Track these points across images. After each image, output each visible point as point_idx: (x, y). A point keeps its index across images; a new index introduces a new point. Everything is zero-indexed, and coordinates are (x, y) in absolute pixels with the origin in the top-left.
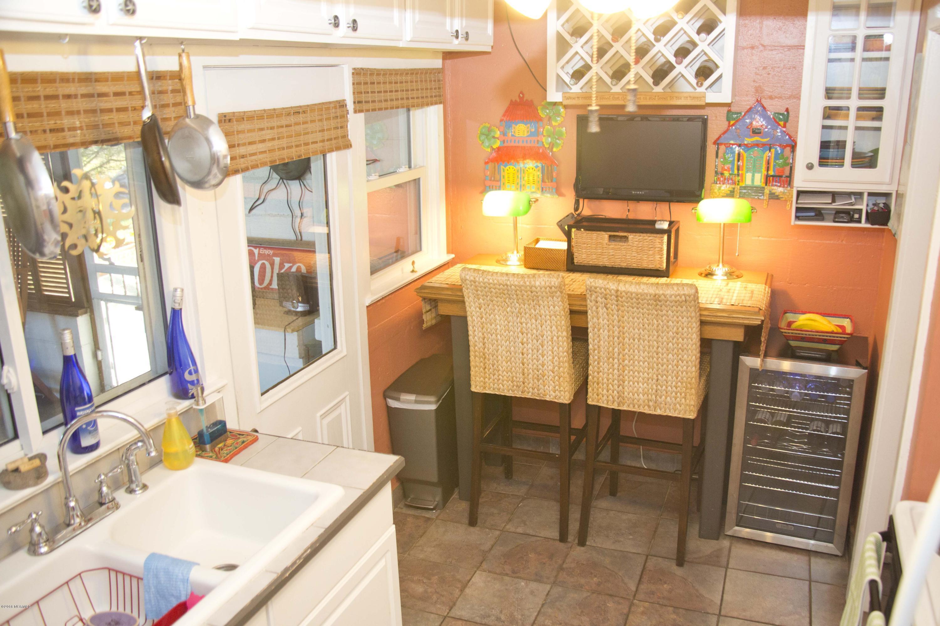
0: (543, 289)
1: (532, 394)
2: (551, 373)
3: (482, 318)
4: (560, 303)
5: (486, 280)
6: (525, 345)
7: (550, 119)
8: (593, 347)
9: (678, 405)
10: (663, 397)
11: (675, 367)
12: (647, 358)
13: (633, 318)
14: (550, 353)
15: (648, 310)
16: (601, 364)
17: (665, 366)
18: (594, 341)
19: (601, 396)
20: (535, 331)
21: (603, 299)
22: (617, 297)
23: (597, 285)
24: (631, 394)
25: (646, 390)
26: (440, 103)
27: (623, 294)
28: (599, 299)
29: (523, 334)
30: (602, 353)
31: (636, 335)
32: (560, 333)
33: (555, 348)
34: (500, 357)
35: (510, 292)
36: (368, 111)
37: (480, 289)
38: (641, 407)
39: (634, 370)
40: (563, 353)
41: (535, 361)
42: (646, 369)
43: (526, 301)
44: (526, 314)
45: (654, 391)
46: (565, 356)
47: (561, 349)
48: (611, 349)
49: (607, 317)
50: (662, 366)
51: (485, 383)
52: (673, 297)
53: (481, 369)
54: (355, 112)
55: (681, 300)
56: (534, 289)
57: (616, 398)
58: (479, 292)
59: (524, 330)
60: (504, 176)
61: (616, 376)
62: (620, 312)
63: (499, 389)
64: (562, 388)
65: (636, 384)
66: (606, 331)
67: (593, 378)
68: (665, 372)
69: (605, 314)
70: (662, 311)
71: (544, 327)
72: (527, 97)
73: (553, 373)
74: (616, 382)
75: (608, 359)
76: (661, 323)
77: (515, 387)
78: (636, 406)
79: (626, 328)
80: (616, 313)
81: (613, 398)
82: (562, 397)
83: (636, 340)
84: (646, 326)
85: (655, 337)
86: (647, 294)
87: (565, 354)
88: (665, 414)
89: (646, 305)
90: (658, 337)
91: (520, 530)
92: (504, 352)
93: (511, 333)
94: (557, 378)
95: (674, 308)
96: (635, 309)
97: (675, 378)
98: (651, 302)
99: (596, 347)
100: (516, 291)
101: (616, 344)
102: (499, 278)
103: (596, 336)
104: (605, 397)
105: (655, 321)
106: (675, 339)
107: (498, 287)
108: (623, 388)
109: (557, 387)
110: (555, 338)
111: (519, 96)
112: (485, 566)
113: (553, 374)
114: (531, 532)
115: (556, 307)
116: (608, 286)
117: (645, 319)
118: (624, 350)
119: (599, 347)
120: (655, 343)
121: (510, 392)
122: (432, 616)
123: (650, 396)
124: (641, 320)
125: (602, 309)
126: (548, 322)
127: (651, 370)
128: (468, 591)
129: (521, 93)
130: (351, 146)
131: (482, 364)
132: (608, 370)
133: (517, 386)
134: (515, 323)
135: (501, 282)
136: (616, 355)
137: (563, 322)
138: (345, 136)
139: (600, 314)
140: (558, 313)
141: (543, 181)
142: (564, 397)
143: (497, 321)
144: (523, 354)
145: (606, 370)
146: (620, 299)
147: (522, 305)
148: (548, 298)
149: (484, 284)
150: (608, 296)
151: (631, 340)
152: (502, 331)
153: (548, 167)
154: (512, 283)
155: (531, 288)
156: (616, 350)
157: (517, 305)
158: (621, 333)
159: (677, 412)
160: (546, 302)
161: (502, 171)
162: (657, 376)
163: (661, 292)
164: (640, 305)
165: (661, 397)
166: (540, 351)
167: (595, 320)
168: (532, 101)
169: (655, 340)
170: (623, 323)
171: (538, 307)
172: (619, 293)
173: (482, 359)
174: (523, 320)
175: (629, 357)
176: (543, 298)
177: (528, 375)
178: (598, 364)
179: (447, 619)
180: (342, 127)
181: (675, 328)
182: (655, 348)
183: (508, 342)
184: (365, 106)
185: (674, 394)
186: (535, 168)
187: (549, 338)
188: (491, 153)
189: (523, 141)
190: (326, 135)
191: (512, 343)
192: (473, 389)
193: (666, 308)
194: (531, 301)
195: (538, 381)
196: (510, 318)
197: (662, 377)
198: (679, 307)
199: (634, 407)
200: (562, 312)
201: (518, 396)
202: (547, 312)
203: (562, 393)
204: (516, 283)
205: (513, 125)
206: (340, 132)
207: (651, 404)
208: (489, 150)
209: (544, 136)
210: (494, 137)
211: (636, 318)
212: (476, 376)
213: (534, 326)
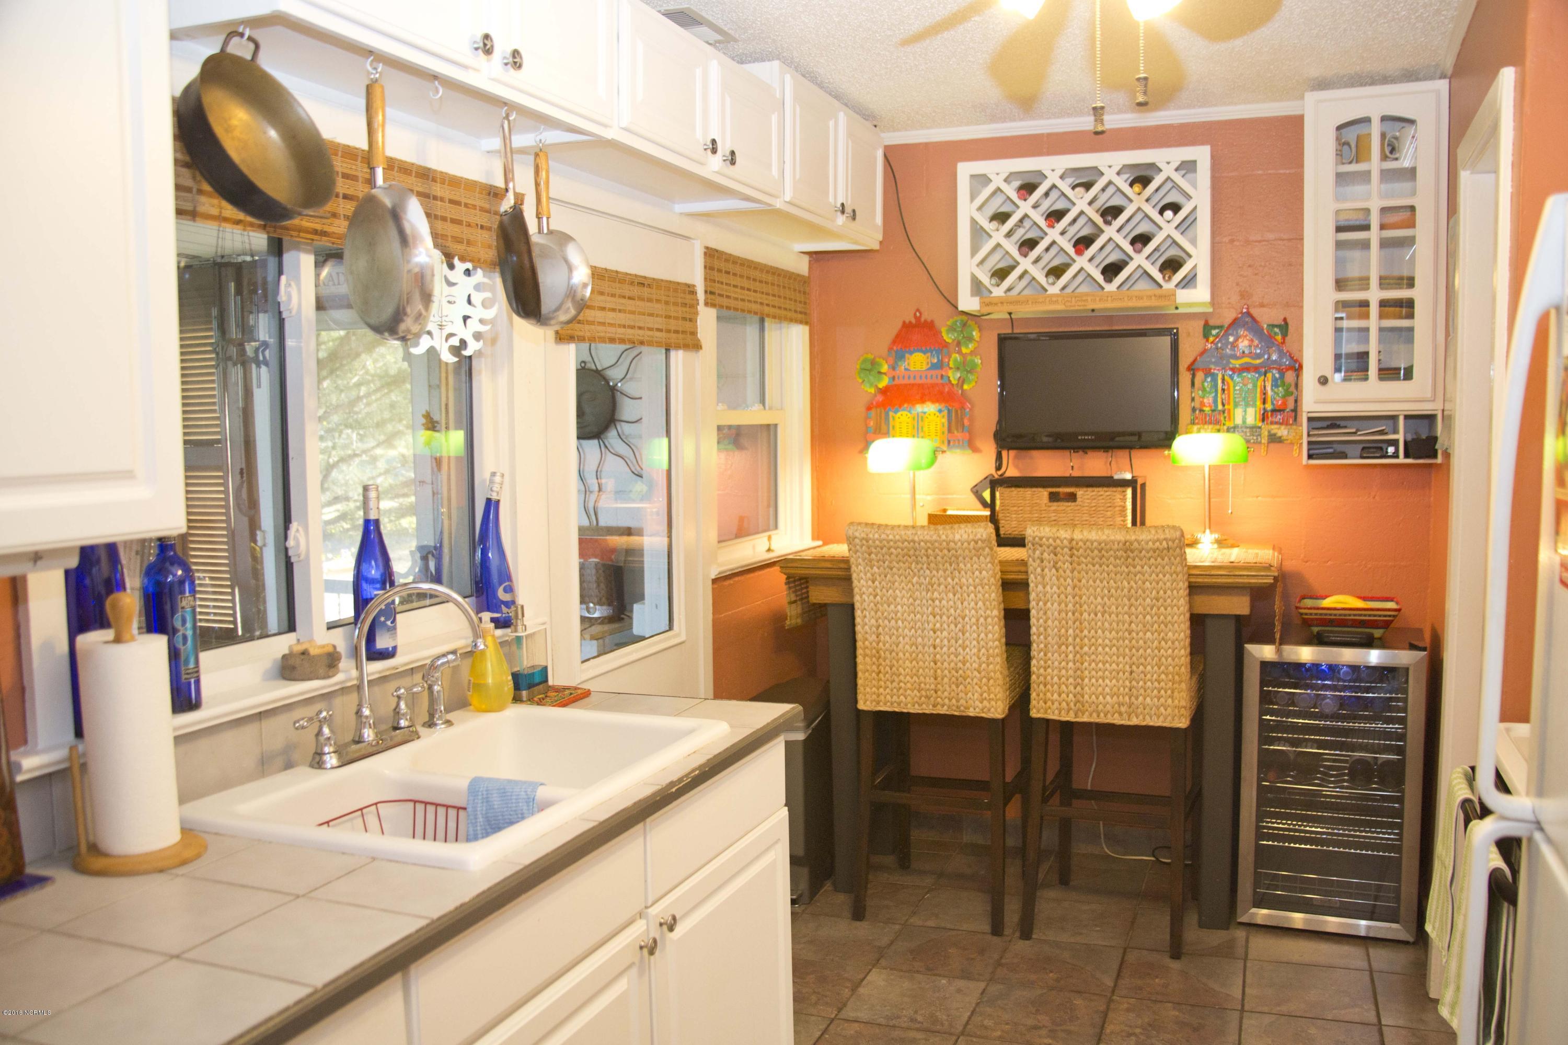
0: (966, 544)
1: (949, 707)
2: (976, 673)
3: (875, 596)
4: (989, 565)
5: (883, 536)
6: (938, 633)
7: (959, 344)
8: (1038, 630)
9: (1162, 709)
10: (1141, 698)
11: (1156, 651)
12: (1115, 642)
13: (1095, 582)
14: (975, 643)
15: (1115, 566)
16: (1050, 655)
17: (1141, 651)
18: (1038, 621)
19: (1049, 703)
20: (952, 611)
21: (1052, 555)
22: (1071, 549)
23: (1043, 534)
24: (1093, 697)
25: (1115, 689)
26: (806, 323)
27: (1081, 544)
28: (1046, 555)
29: (935, 617)
30: (1049, 638)
31: (1099, 607)
32: (988, 612)
33: (982, 635)
34: (901, 655)
35: (917, 553)
36: (721, 307)
37: (874, 550)
38: (1109, 716)
39: (1098, 660)
40: (994, 642)
41: (952, 656)
42: (1115, 658)
43: (941, 566)
44: (939, 585)
45: (1127, 690)
46: (996, 647)
47: (990, 636)
48: (1063, 631)
49: (1056, 582)
50: (1138, 651)
51: (878, 696)
52: (1150, 543)
53: (874, 674)
54: (706, 304)
55: (1161, 547)
56: (952, 544)
57: (1072, 705)
58: (873, 556)
59: (937, 610)
60: (893, 427)
61: (1071, 672)
62: (1076, 572)
63: (899, 704)
64: (992, 696)
65: (1100, 681)
66: (1056, 605)
67: (1038, 678)
68: (1142, 660)
69: (1054, 578)
70: (1135, 567)
71: (965, 603)
72: (926, 316)
73: (980, 673)
74: (1071, 680)
75: (1060, 647)
76: (1134, 586)
77: (923, 699)
78: (1102, 715)
79: (1084, 597)
80: (1070, 575)
81: (1068, 705)
82: (992, 710)
83: (1099, 615)
84: (1113, 591)
85: (1126, 608)
86: (1113, 542)
87: (997, 643)
88: (1144, 724)
89: (1112, 559)
90: (1130, 608)
91: (931, 923)
92: (907, 647)
93: (919, 616)
94: (984, 680)
95: (1152, 560)
96: (1097, 566)
97: (1156, 668)
98: (1119, 554)
99: (1042, 629)
100: (927, 551)
101: (1070, 623)
102: (903, 533)
103: (1041, 612)
104: (1056, 704)
105: (1125, 583)
106: (1155, 608)
107: (900, 544)
108: (1082, 689)
109: (985, 695)
110: (982, 620)
111: (915, 314)
112: (883, 962)
113: (978, 675)
114: (949, 926)
115: (984, 572)
116: (1058, 535)
117: (1112, 582)
118: (1082, 631)
119: (1045, 630)
120: (1126, 616)
121: (916, 706)
122: (813, 1018)
123: (1121, 697)
124: (1105, 582)
125: (1050, 571)
126: (972, 595)
127: (1121, 659)
128: (862, 990)
129: (918, 310)
130: (701, 348)
131: (874, 667)
132: (1060, 663)
133: (927, 697)
134: (924, 601)
135: (905, 537)
136: (1070, 639)
137: (993, 595)
138: (694, 333)
139: (1047, 579)
140: (986, 581)
141: (950, 430)
142: (996, 710)
143: (898, 600)
144: (935, 648)
145: (1056, 663)
146: (1076, 552)
147: (934, 572)
148: (971, 559)
149: (881, 541)
150: (1058, 549)
151: (1092, 615)
152: (905, 614)
153: (956, 412)
154: (921, 537)
155: (948, 544)
156: (1071, 631)
157: (928, 572)
158: (1078, 606)
159: (1161, 718)
160: (969, 565)
161: (891, 419)
162: (1131, 667)
163: (1133, 538)
164: (1104, 559)
165: (1137, 699)
166: (960, 642)
167: (1040, 587)
168: (932, 322)
169: (1126, 613)
170: (1080, 589)
171: (957, 574)
172: (1074, 543)
173: (874, 659)
174: (936, 595)
175: (1090, 641)
176: (964, 559)
177: (943, 679)
178: (1045, 655)
179: (836, 1022)
180: (691, 320)
181: (1154, 592)
182: (1126, 625)
183: (913, 630)
184: (718, 300)
185: (1155, 691)
186: (938, 414)
187: (974, 620)
188: (875, 395)
189: (921, 377)
190: (673, 325)
191: (919, 632)
192: (861, 706)
193: (1140, 563)
194: (947, 565)
195: (957, 687)
196: (917, 593)
197: (1138, 668)
198: (1159, 559)
199: (1098, 716)
200: (992, 580)
201: (927, 712)
202: (971, 581)
203: (993, 703)
204: (927, 538)
205: (907, 355)
206: (687, 326)
207: (1123, 709)
208: (872, 390)
209: (951, 368)
210: (880, 373)
211: (1098, 581)
212: (864, 687)
213: (951, 603)
